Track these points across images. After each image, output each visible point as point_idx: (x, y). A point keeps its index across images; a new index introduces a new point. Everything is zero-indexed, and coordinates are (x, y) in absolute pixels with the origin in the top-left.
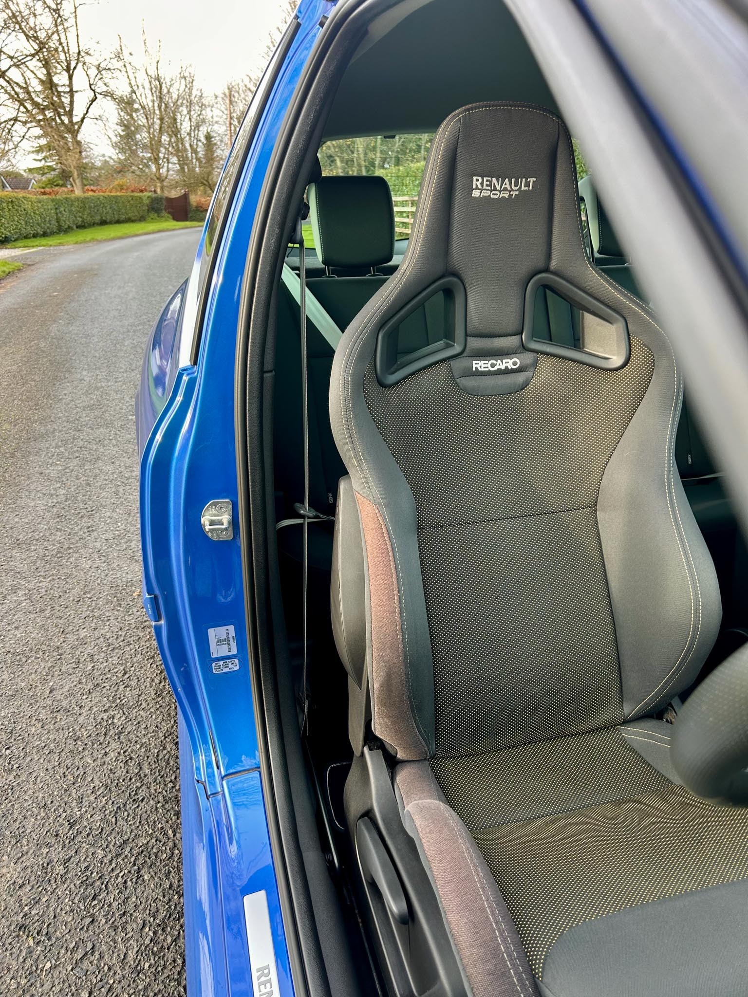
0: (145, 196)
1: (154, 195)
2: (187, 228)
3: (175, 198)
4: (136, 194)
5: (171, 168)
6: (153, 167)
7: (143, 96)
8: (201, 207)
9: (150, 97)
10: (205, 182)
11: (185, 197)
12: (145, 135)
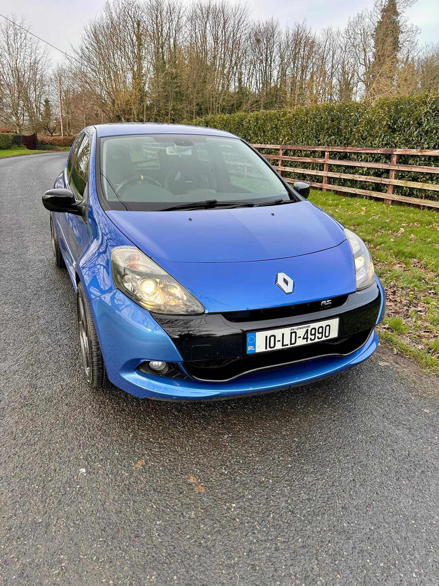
0: (10, 135)
1: (15, 135)
2: (37, 153)
3: (28, 136)
4: (4, 134)
5: (25, 119)
6: (14, 119)
7: (8, 78)
8: (44, 142)
9: (12, 79)
10: (46, 128)
11: (34, 136)
12: (9, 100)
